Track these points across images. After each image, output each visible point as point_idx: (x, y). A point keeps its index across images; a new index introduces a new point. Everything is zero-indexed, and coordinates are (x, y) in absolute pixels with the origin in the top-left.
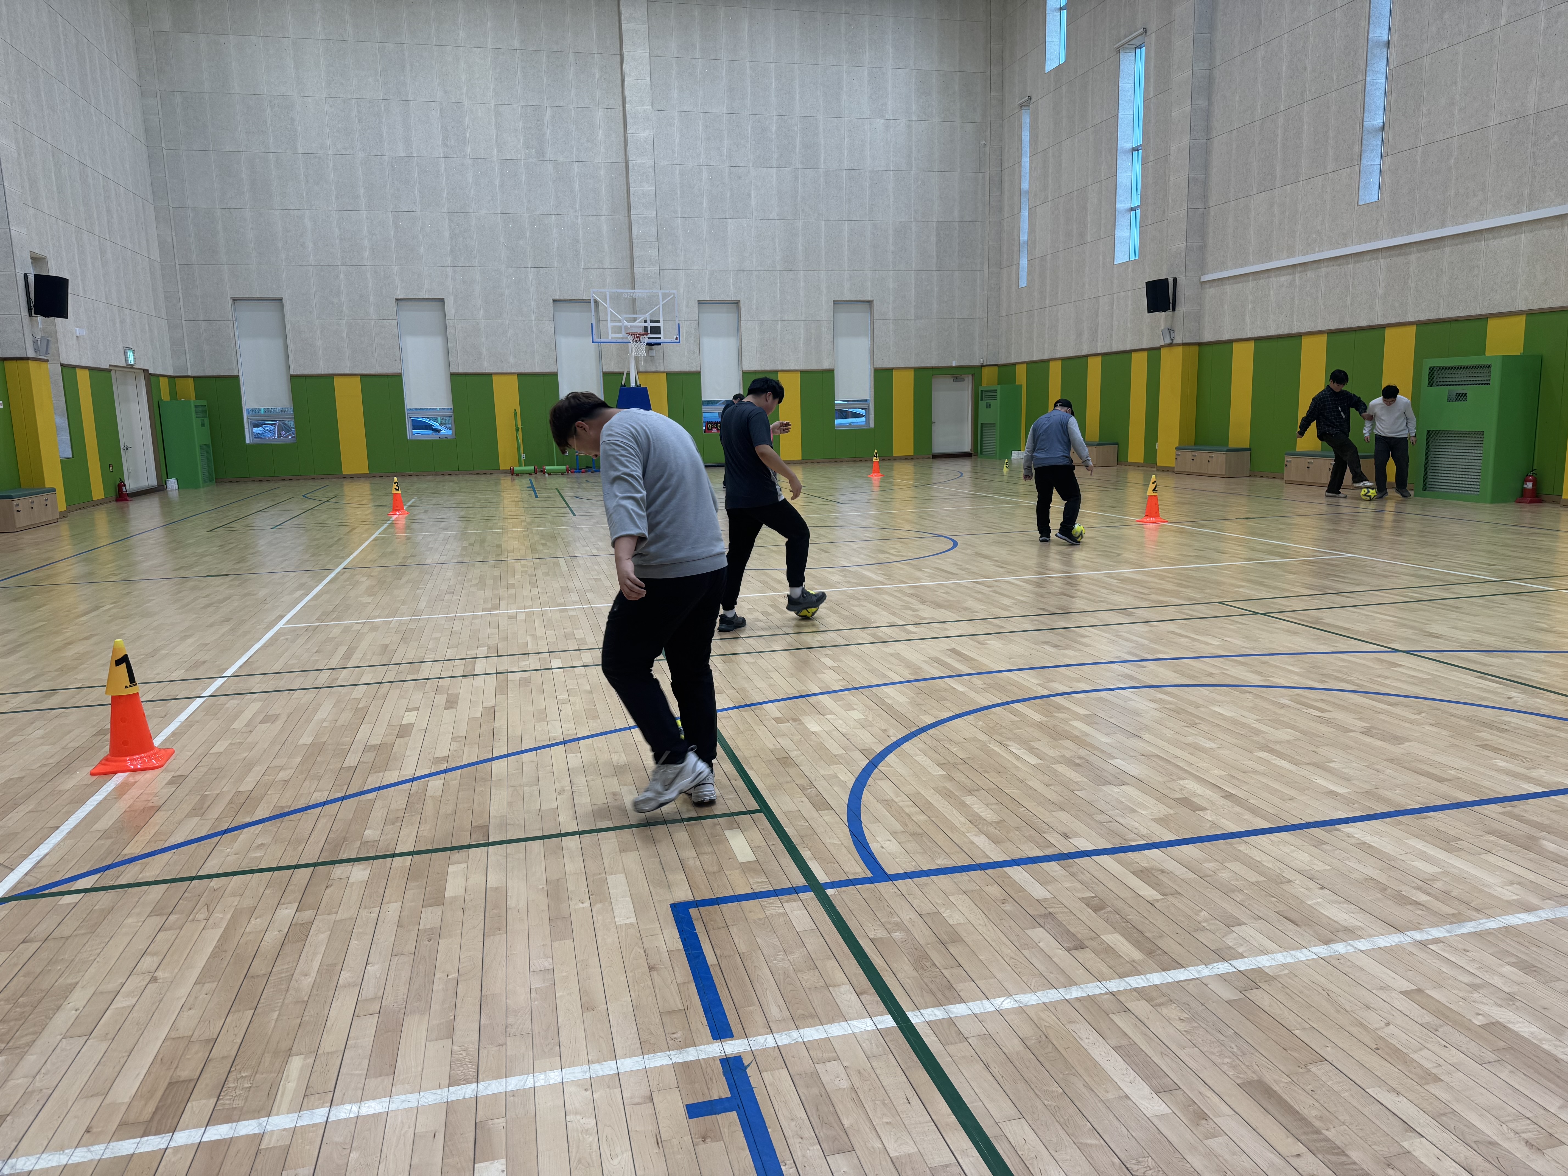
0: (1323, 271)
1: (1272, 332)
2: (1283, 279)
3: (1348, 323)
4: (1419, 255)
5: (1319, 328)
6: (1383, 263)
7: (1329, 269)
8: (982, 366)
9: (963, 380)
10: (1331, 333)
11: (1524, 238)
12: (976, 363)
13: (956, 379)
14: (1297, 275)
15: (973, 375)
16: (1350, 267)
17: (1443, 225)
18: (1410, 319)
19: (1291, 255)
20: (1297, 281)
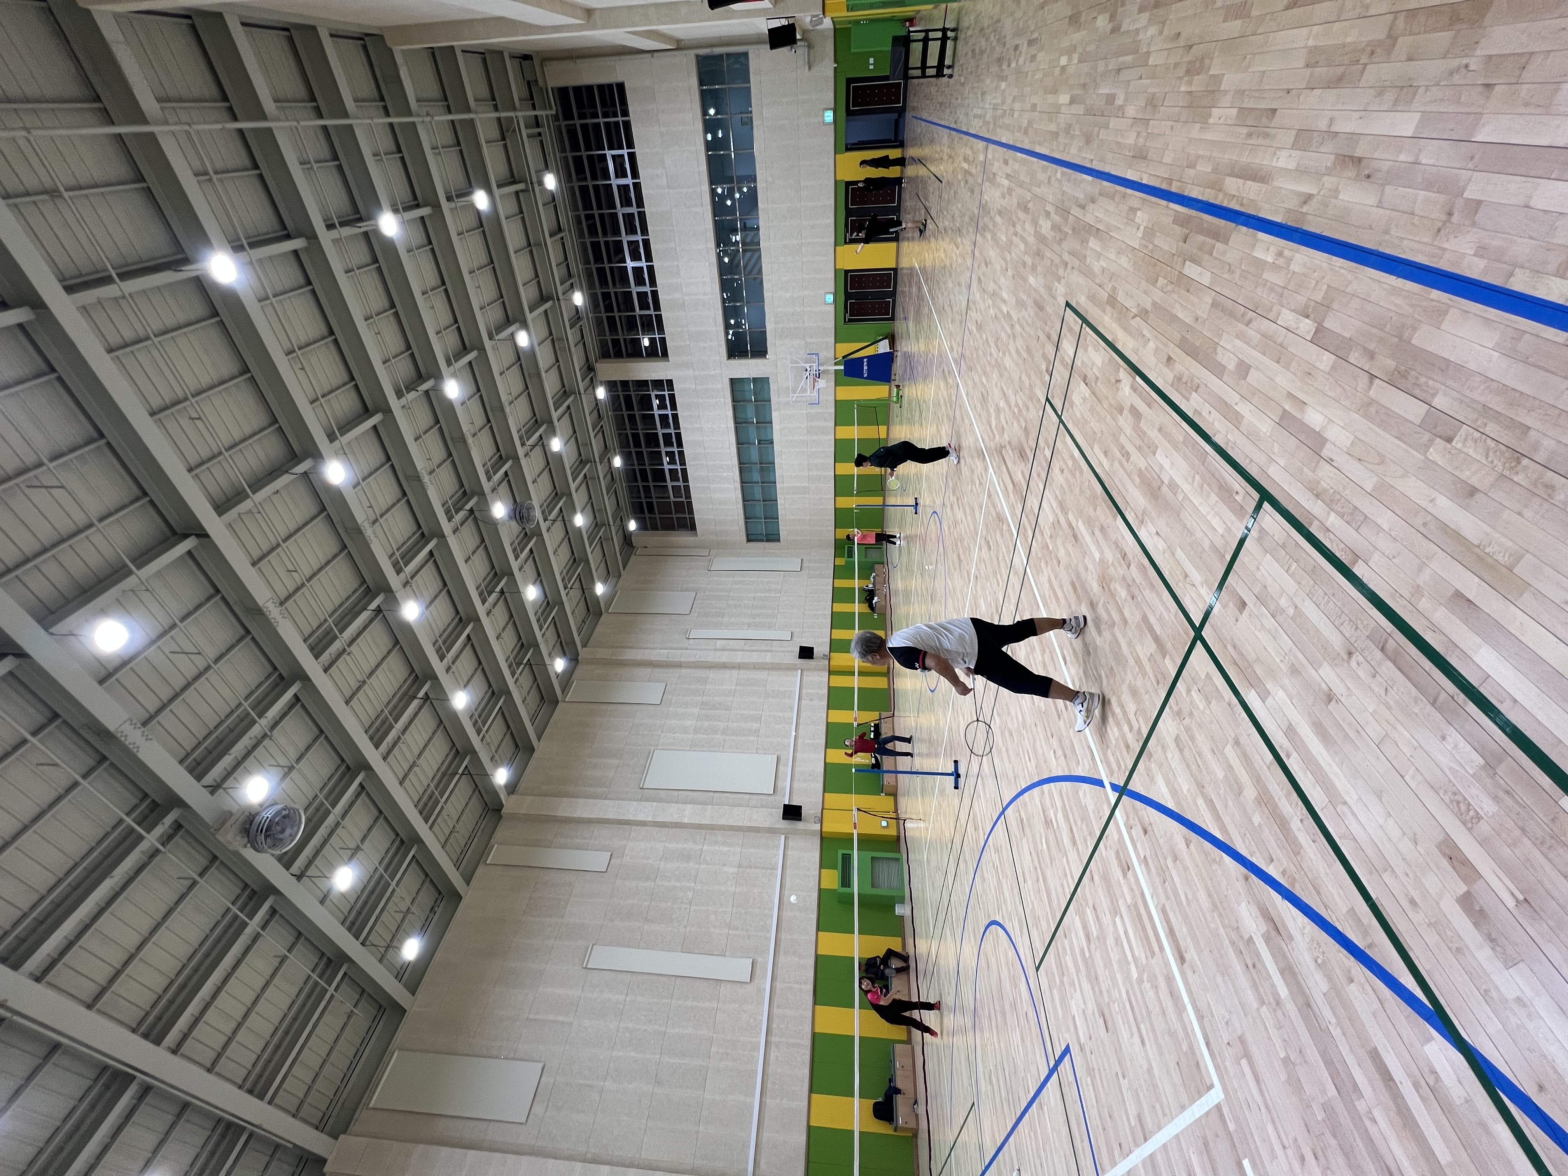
2: (772, 1056)
5: (810, 1015)
7: (776, 1006)
10: (815, 1002)
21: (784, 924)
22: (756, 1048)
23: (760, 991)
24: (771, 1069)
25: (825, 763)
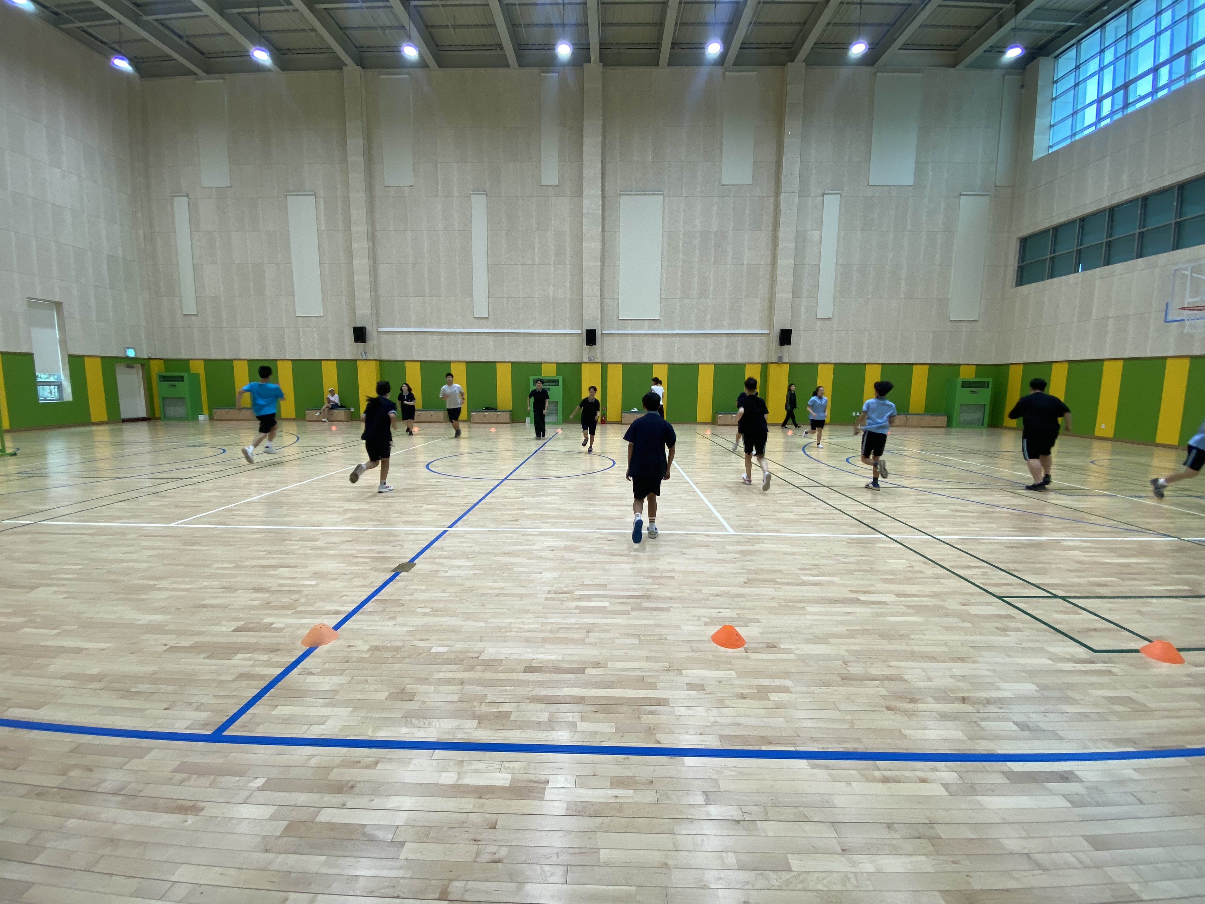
0: (460, 337)
1: (431, 359)
2: (436, 337)
3: (476, 359)
5: (460, 359)
6: (491, 338)
7: (464, 337)
8: (150, 359)
9: (133, 367)
10: (467, 363)
11: (553, 339)
12: (145, 356)
13: (128, 367)
14: (444, 337)
15: (143, 365)
16: (475, 337)
17: (519, 328)
18: (507, 360)
19: (439, 327)
20: (445, 339)
21: (514, 338)
22: (439, 326)
23: (470, 326)
24: (429, 337)
25: (652, 364)
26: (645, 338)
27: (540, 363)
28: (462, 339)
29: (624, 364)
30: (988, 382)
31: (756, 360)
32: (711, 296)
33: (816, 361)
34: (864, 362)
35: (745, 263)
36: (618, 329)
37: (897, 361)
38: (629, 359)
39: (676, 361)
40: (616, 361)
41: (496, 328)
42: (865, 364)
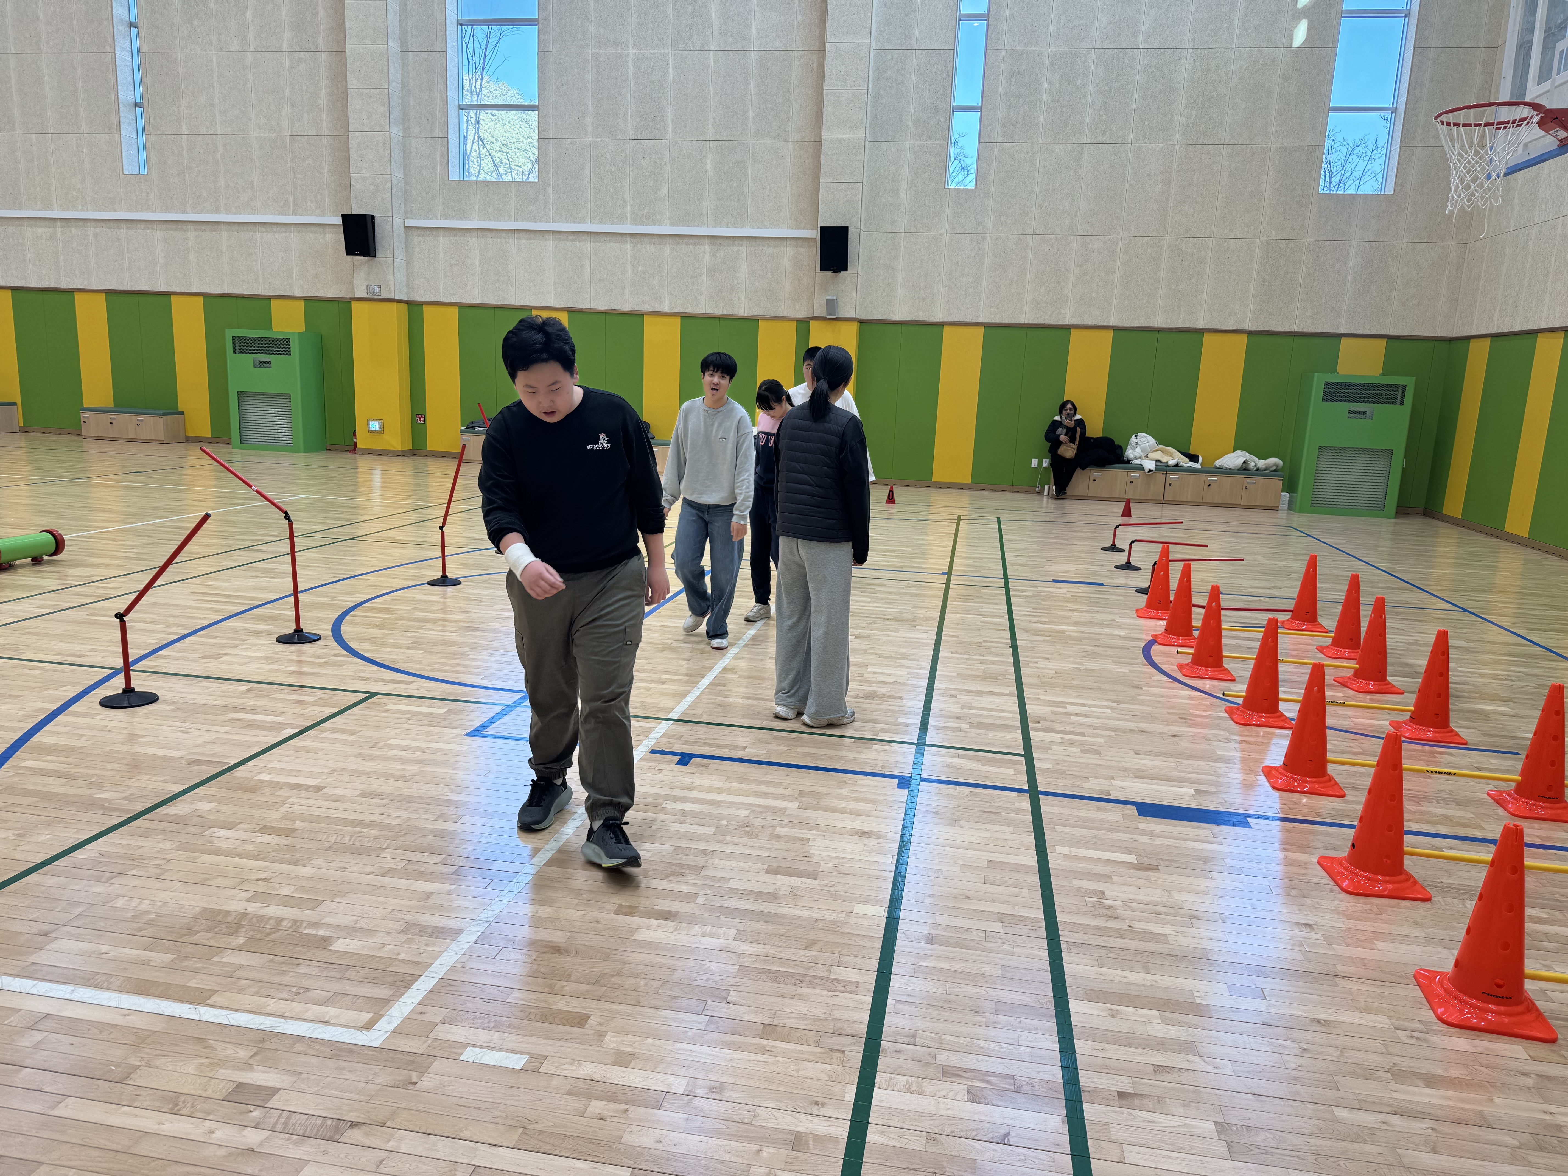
1: (33, 283)
2: (41, 230)
3: (127, 285)
4: (197, 234)
6: (159, 234)
7: (98, 230)
10: (109, 293)
11: (295, 237)
14: (59, 230)
17: (217, 211)
18: (195, 289)
19: (47, 207)
20: (59, 236)
23: (110, 203)
26: (512, 243)
27: (268, 298)
28: (96, 235)
29: (461, 306)
30: (1404, 387)
31: (785, 310)
32: (669, 136)
33: (938, 315)
34: (1067, 321)
35: (754, 45)
36: (446, 217)
37: (1159, 321)
38: (476, 297)
39: (587, 305)
40: (443, 299)
41: (167, 211)
42: (1068, 328)
